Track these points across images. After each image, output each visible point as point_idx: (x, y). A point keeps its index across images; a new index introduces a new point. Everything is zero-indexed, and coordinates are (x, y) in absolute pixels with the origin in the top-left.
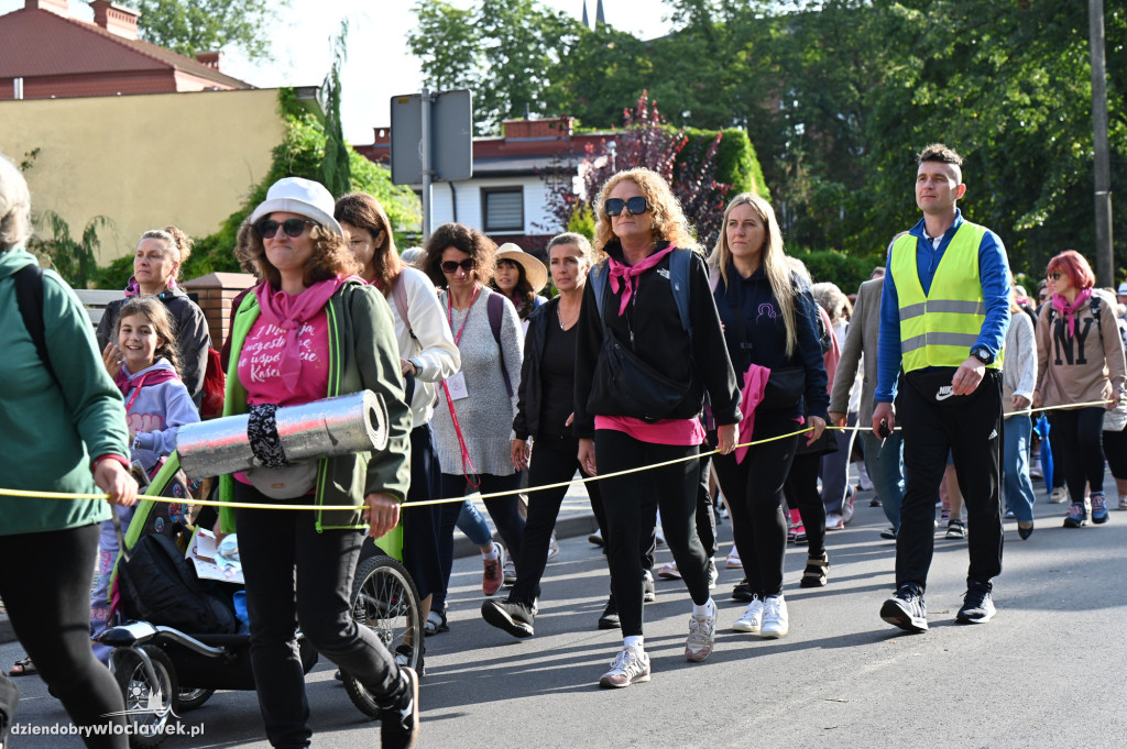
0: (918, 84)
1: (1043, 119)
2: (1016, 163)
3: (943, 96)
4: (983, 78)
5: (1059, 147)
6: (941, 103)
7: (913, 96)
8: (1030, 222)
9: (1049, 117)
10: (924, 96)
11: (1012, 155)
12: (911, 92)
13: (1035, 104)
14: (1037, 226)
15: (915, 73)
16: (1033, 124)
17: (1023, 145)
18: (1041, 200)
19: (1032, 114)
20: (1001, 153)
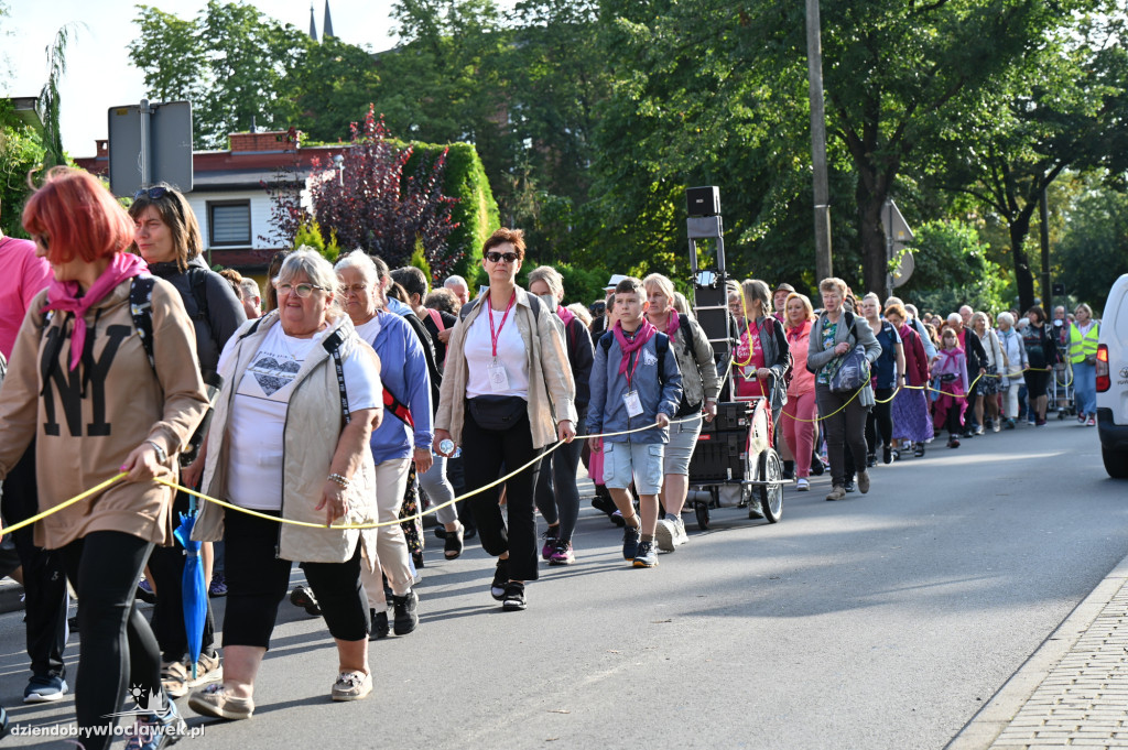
0: (643, 97)
1: (764, 134)
2: (740, 179)
3: (667, 110)
4: (705, 93)
5: (780, 162)
6: (664, 117)
7: (637, 108)
8: (753, 235)
9: (771, 133)
10: (649, 108)
11: (736, 171)
12: (636, 104)
13: (757, 119)
14: (760, 239)
15: (640, 86)
16: (755, 139)
17: (747, 160)
18: (762, 214)
19: (753, 129)
20: (724, 168)
